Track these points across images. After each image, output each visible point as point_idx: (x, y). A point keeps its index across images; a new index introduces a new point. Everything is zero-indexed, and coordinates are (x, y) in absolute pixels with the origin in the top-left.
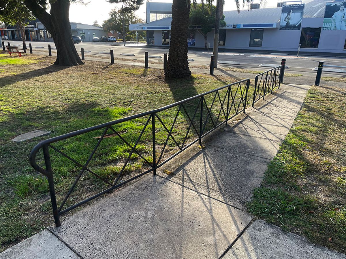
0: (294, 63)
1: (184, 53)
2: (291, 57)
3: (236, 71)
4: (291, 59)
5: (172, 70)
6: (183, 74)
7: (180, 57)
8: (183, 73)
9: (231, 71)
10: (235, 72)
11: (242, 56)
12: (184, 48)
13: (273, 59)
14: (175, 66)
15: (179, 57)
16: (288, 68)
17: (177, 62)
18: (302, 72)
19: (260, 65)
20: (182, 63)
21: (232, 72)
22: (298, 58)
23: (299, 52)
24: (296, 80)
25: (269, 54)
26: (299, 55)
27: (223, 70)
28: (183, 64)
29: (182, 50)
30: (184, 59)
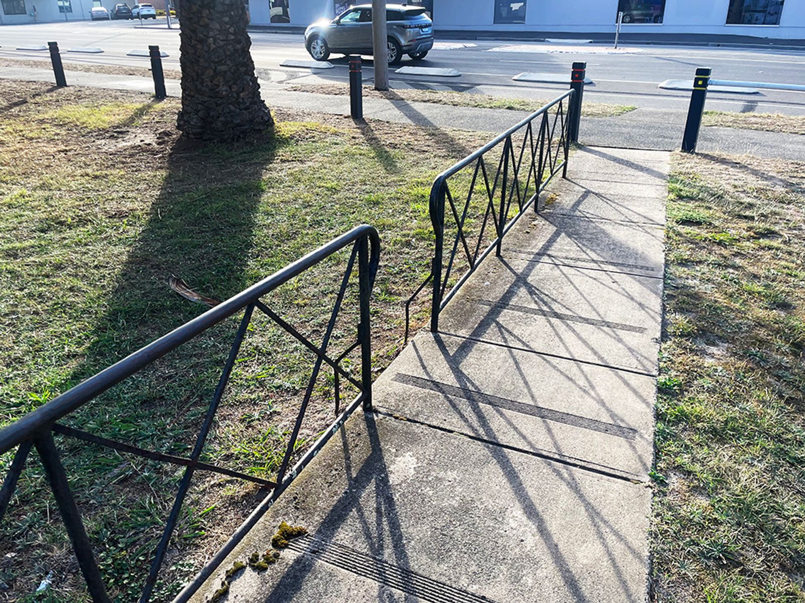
0: (608, 68)
1: (232, 49)
2: (598, 48)
3: (441, 101)
4: (600, 56)
5: (197, 111)
6: (239, 125)
7: (219, 63)
8: (239, 121)
9: (425, 101)
10: (435, 104)
11: (472, 49)
12: (232, 30)
13: (553, 57)
14: (206, 99)
15: (215, 62)
16: (591, 83)
17: (209, 83)
18: (632, 96)
19: (515, 77)
20: (230, 88)
21: (428, 104)
22: (617, 51)
23: (619, 34)
24: (617, 129)
25: (544, 41)
26: (618, 43)
27: (403, 99)
28: (235, 88)
29: (221, 38)
30: (238, 69)
